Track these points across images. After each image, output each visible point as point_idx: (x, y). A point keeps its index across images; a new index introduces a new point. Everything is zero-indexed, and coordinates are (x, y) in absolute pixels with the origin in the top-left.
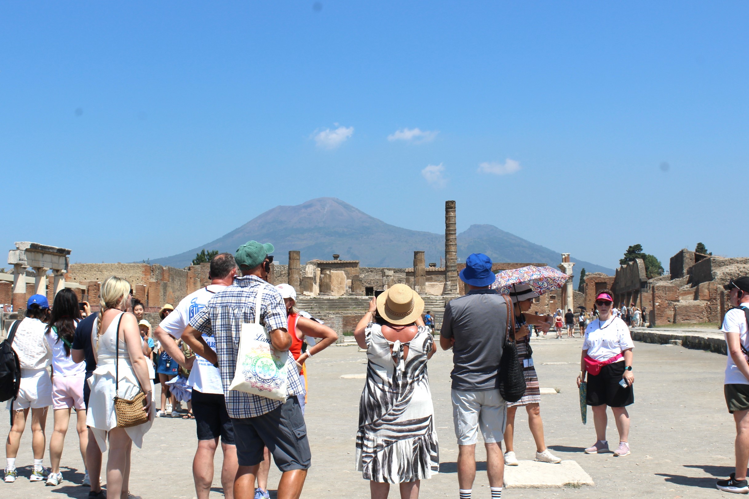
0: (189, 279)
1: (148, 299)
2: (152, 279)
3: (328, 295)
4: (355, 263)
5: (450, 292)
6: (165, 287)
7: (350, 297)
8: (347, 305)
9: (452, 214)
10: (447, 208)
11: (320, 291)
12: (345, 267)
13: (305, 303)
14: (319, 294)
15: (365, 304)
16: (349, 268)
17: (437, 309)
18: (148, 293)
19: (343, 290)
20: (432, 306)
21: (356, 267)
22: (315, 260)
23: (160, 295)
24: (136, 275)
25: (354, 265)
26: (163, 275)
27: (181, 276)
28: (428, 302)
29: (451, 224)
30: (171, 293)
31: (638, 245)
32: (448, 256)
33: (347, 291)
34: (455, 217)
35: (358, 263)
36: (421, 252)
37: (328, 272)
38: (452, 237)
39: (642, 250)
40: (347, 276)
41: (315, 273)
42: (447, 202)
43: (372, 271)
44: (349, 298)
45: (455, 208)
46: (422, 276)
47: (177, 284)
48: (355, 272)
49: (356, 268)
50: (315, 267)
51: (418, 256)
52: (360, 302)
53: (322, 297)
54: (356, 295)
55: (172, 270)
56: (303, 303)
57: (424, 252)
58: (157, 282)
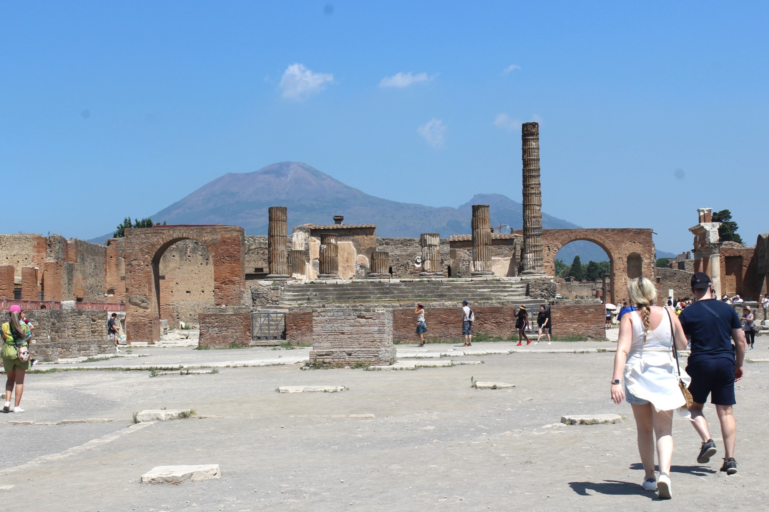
0: (108, 258)
1: (43, 289)
2: (49, 258)
3: (334, 278)
4: (370, 228)
5: (532, 271)
6: (71, 270)
7: (369, 280)
8: (366, 293)
9: (533, 144)
10: (524, 135)
11: (321, 272)
12: (354, 234)
13: (297, 291)
14: (319, 277)
15: (396, 291)
16: (360, 237)
17: (514, 297)
18: (43, 280)
19: (352, 272)
20: (506, 294)
21: (372, 235)
22: (306, 225)
23: (62, 282)
24: (24, 253)
25: (369, 231)
26: (67, 252)
27: (96, 254)
28: (499, 287)
29: (532, 160)
30: (81, 281)
31: (725, 211)
32: (528, 212)
33: (357, 272)
34: (538, 149)
35: (374, 228)
36: (484, 206)
37: (333, 241)
38: (533, 181)
39: (730, 217)
40: (357, 249)
41: (307, 244)
42: (524, 126)
43: (387, 244)
44: (368, 282)
45: (538, 134)
46: (486, 244)
47: (89, 267)
48: (370, 242)
49: (370, 236)
50: (307, 235)
51: (480, 212)
52: (387, 288)
53: (324, 281)
54: (380, 277)
55: (81, 245)
56: (294, 291)
57: (488, 206)
58: (57, 263)
